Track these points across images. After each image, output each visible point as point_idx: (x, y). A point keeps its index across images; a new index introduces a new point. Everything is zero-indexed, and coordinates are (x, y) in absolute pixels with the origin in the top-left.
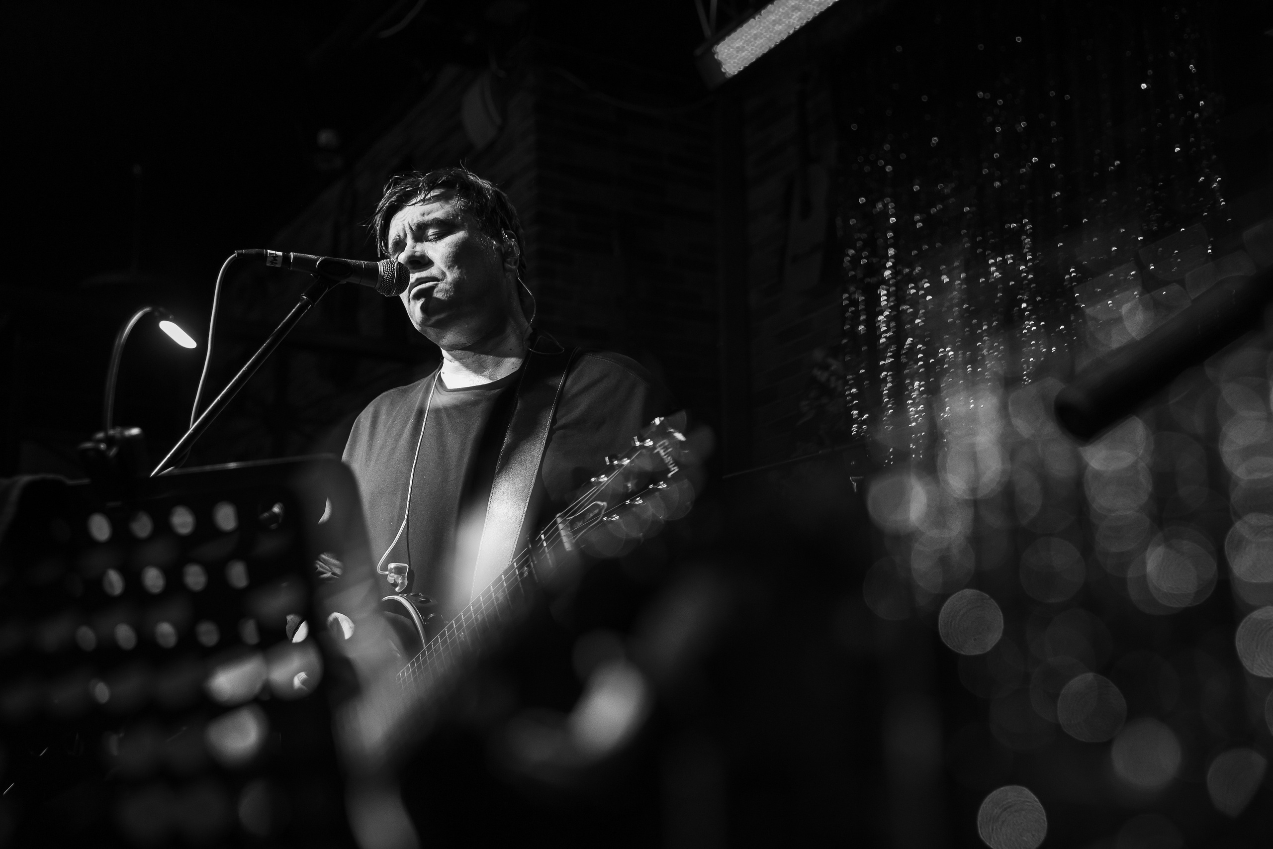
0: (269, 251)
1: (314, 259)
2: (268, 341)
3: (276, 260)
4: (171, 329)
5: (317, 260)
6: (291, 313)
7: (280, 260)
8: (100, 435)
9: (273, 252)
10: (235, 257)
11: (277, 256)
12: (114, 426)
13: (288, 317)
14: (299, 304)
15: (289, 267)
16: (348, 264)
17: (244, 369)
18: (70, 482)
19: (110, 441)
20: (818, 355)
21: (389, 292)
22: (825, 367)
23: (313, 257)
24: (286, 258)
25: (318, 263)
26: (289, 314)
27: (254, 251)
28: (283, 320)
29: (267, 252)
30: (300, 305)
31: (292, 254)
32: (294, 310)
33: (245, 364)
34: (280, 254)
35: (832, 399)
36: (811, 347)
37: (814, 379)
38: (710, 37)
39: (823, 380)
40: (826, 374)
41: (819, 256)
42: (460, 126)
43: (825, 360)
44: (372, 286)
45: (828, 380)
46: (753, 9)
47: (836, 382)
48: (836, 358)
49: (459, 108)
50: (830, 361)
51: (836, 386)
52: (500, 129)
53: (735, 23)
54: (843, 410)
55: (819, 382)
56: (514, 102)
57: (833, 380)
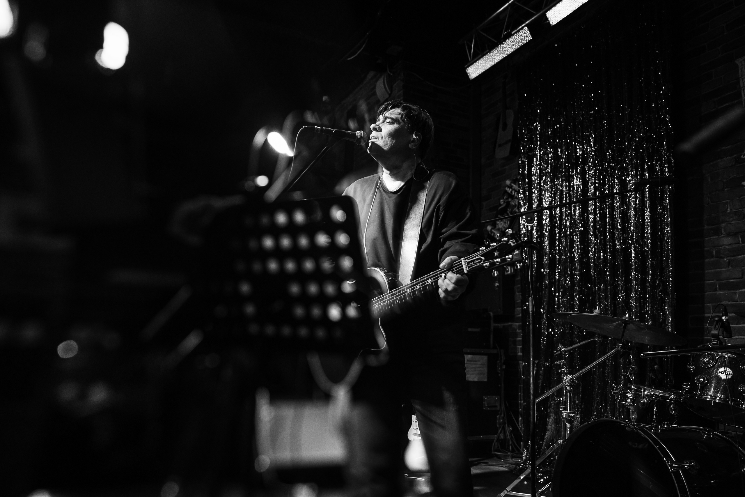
0: (316, 127)
1: (332, 130)
6: (323, 150)
9: (317, 127)
10: (303, 129)
11: (319, 129)
14: (326, 147)
15: (323, 133)
16: (345, 132)
20: (508, 182)
21: (360, 143)
22: (510, 187)
23: (332, 129)
24: (322, 129)
25: (333, 132)
27: (310, 127)
29: (315, 127)
31: (324, 128)
34: (320, 128)
35: (512, 199)
36: (505, 179)
37: (506, 191)
38: (471, 61)
39: (510, 192)
40: (511, 190)
41: (509, 145)
42: (375, 94)
43: (510, 184)
44: (353, 141)
45: (511, 192)
46: (488, 51)
47: (514, 193)
48: (515, 184)
49: (375, 87)
50: (513, 184)
51: (515, 194)
52: (390, 95)
53: (480, 56)
54: (517, 203)
55: (508, 193)
56: (395, 84)
57: (513, 192)
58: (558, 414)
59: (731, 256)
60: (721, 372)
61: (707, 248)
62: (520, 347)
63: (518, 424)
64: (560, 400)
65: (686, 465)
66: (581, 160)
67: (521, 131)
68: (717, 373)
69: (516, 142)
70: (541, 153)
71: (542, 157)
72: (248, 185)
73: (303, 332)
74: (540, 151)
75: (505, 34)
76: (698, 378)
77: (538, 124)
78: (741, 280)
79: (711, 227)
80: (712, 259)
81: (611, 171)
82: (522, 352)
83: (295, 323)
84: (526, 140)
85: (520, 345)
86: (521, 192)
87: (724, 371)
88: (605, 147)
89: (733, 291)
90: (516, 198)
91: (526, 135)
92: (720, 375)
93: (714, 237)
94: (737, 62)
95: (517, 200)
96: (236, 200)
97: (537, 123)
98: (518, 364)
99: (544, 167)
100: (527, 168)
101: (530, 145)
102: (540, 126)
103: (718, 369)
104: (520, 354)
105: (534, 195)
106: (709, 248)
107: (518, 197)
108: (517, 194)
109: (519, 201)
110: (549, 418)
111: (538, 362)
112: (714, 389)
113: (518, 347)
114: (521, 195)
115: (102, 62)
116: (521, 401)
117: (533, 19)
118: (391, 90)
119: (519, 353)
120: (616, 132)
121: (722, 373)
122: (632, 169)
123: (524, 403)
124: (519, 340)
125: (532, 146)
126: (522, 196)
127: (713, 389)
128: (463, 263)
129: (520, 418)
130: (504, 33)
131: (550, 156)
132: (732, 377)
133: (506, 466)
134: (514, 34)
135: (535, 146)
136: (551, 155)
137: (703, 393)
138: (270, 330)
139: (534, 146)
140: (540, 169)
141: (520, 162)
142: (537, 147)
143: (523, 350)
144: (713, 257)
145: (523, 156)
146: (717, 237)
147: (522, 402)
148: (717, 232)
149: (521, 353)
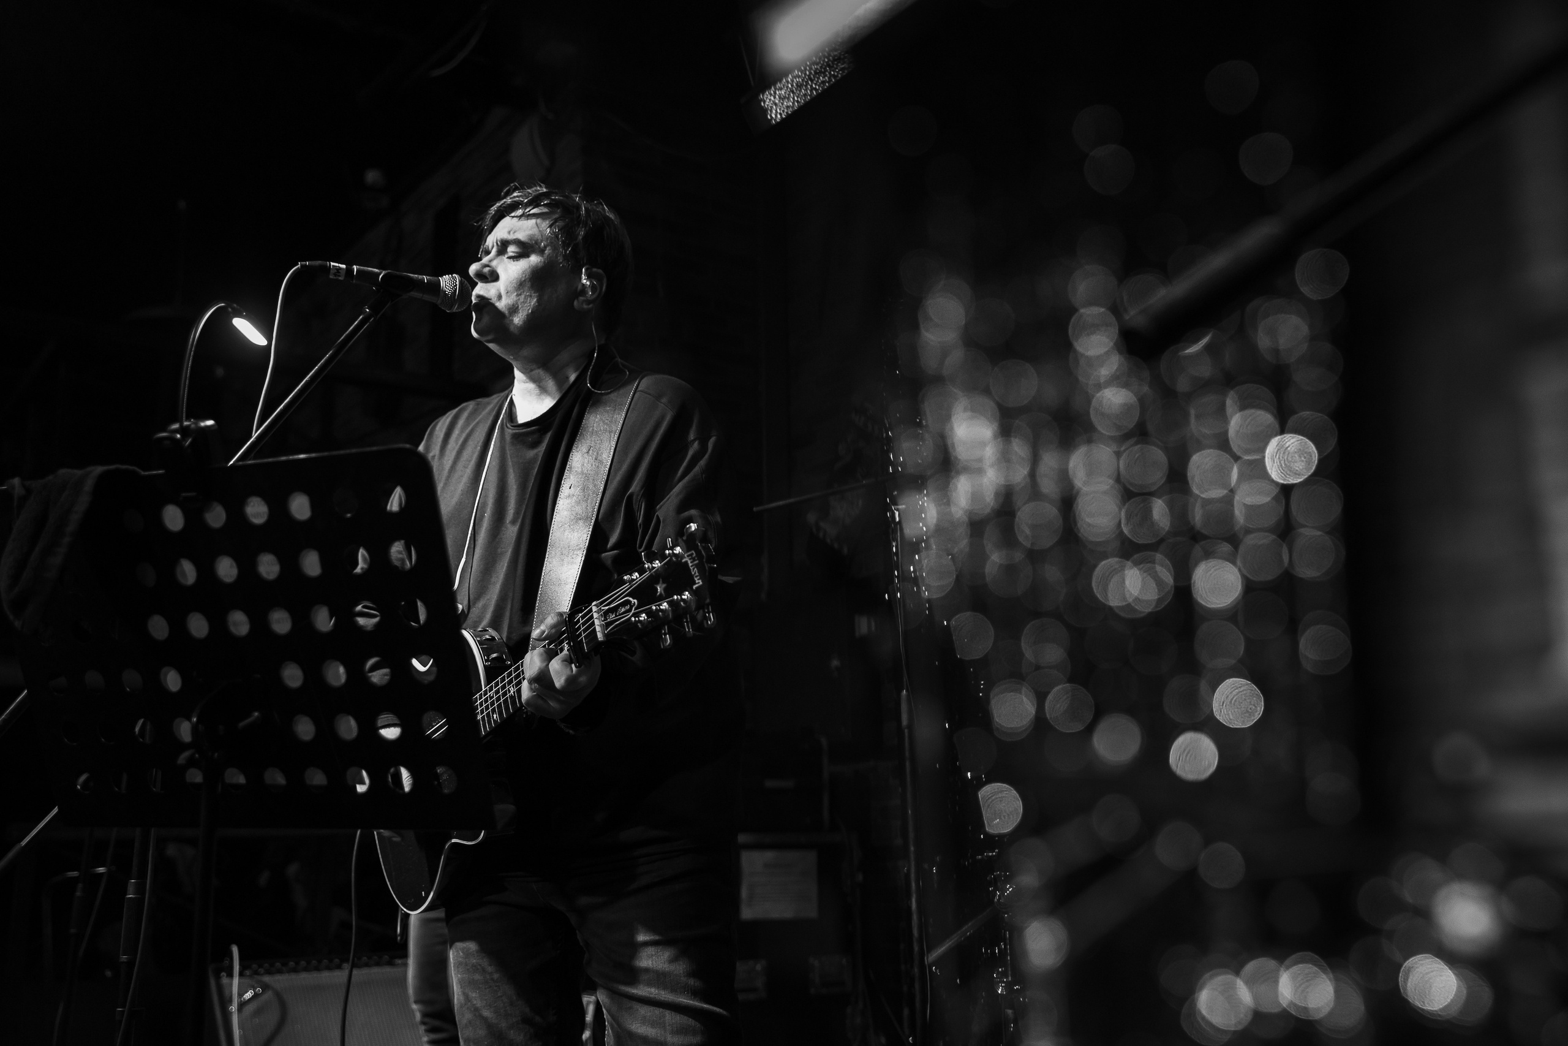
0: (332, 264)
1: (377, 273)
2: (331, 352)
3: (340, 273)
4: (244, 326)
5: (380, 274)
6: (354, 325)
7: (343, 273)
8: (176, 426)
9: (337, 265)
10: (297, 269)
11: (340, 268)
12: (188, 419)
13: (351, 328)
14: (361, 317)
15: (352, 280)
16: (411, 279)
17: (306, 379)
18: (143, 473)
19: (184, 431)
21: (451, 307)
23: (376, 270)
24: (349, 271)
25: (380, 277)
26: (351, 325)
27: (318, 263)
28: (346, 331)
29: (330, 264)
30: (363, 318)
31: (355, 267)
32: (356, 322)
33: (308, 374)
34: (344, 266)
38: (755, 87)
44: (435, 302)
52: (549, 171)
56: (562, 144)
118: (552, 160)
128: (595, 615)
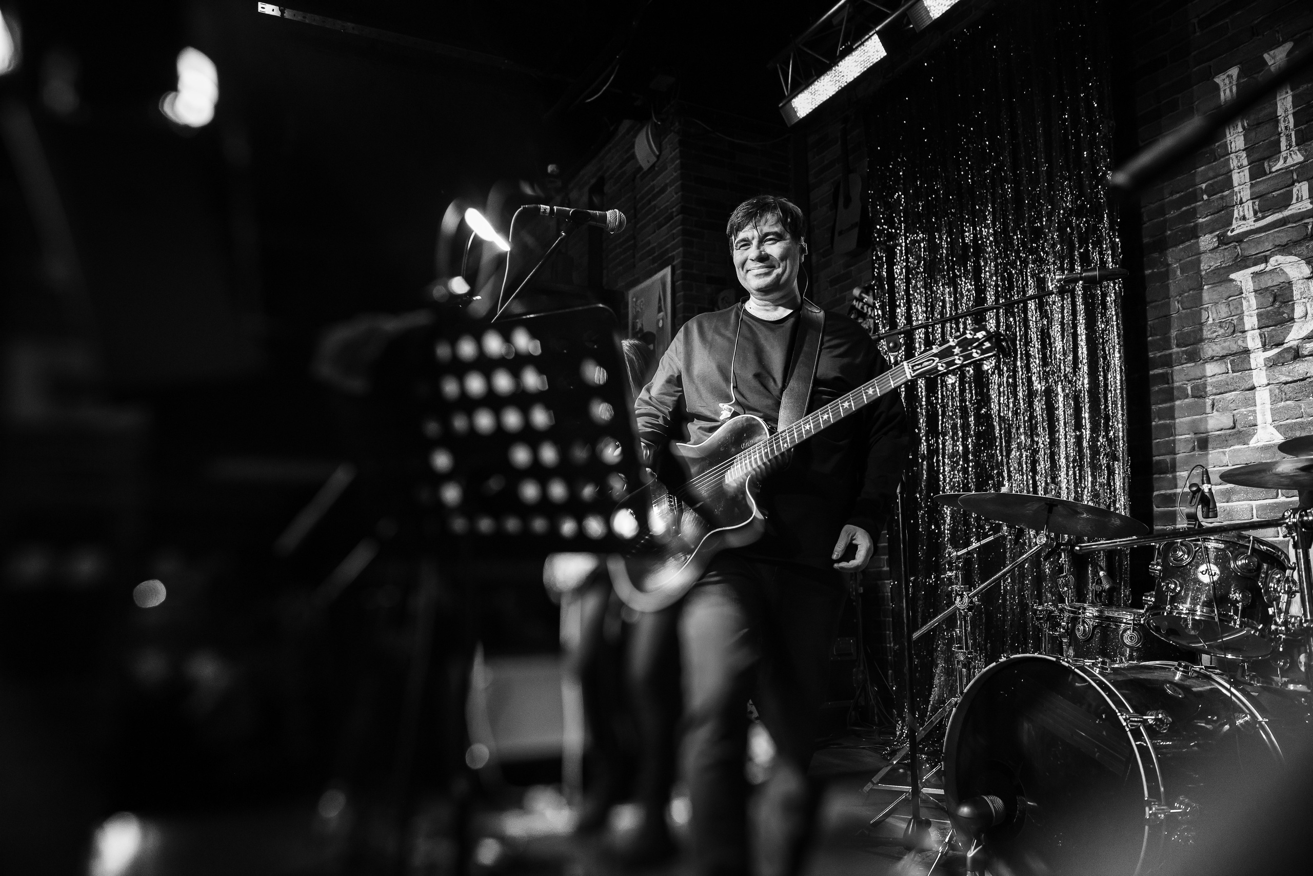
1: (568, 211)
2: (542, 261)
7: (548, 212)
9: (544, 206)
10: (522, 209)
11: (546, 209)
15: (554, 215)
16: (589, 213)
20: (856, 292)
22: (860, 299)
23: (568, 209)
24: (551, 211)
25: (571, 212)
27: (533, 206)
28: (550, 249)
29: (540, 206)
31: (555, 207)
34: (549, 208)
35: (864, 319)
36: (852, 288)
37: (853, 307)
38: (789, 95)
39: (859, 308)
40: (861, 304)
41: (856, 231)
42: (633, 157)
43: (860, 295)
44: (605, 226)
45: (862, 308)
46: (816, 77)
47: (867, 308)
48: (867, 294)
49: (632, 146)
50: (864, 295)
51: (868, 311)
52: (658, 157)
53: (804, 86)
54: (872, 326)
55: (857, 309)
56: (666, 140)
57: (865, 307)
58: (950, 658)
59: (1216, 394)
60: (1202, 572)
61: (1178, 384)
62: (886, 557)
63: (887, 680)
64: (952, 635)
65: (1150, 719)
66: (972, 250)
67: (874, 206)
68: (1195, 574)
69: (866, 225)
70: (908, 242)
71: (910, 247)
72: (438, 292)
73: (539, 525)
74: (906, 239)
75: (843, 49)
76: (1166, 583)
77: (902, 195)
78: (1232, 430)
79: (1183, 349)
80: (1186, 400)
81: (1021, 265)
82: (889, 565)
83: (526, 511)
84: (883, 221)
85: (884, 555)
86: (878, 307)
87: (1207, 570)
88: (1010, 228)
89: (1222, 450)
90: (870, 317)
91: (883, 213)
92: (1201, 577)
93: (1189, 365)
94: (1217, 80)
95: (871, 321)
96: (419, 319)
97: (900, 193)
98: (884, 585)
99: (914, 264)
100: (885, 266)
101: (890, 230)
102: (904, 198)
103: (1197, 568)
104: (886, 569)
105: (898, 310)
106: (1180, 383)
107: (873, 315)
108: (872, 311)
109: (874, 322)
110: (937, 667)
111: (914, 580)
112: (1191, 599)
113: (883, 557)
114: (877, 311)
115: (176, 116)
116: (890, 644)
117: (887, 21)
118: (660, 150)
119: (884, 567)
120: (1026, 202)
121: (1204, 573)
122: (1054, 261)
123: (895, 645)
124: (884, 547)
125: (893, 231)
126: (880, 312)
127: (1189, 599)
129: (890, 671)
130: (841, 47)
131: (922, 245)
132: (1219, 579)
133: (870, 748)
134: (857, 48)
135: (898, 231)
136: (924, 245)
137: (1175, 606)
138: (485, 525)
139: (896, 231)
140: (907, 267)
141: (874, 258)
142: (901, 231)
143: (890, 563)
144: (1187, 396)
145: (878, 249)
146: (1193, 364)
147: (892, 645)
148: (1194, 357)
149: (887, 567)
